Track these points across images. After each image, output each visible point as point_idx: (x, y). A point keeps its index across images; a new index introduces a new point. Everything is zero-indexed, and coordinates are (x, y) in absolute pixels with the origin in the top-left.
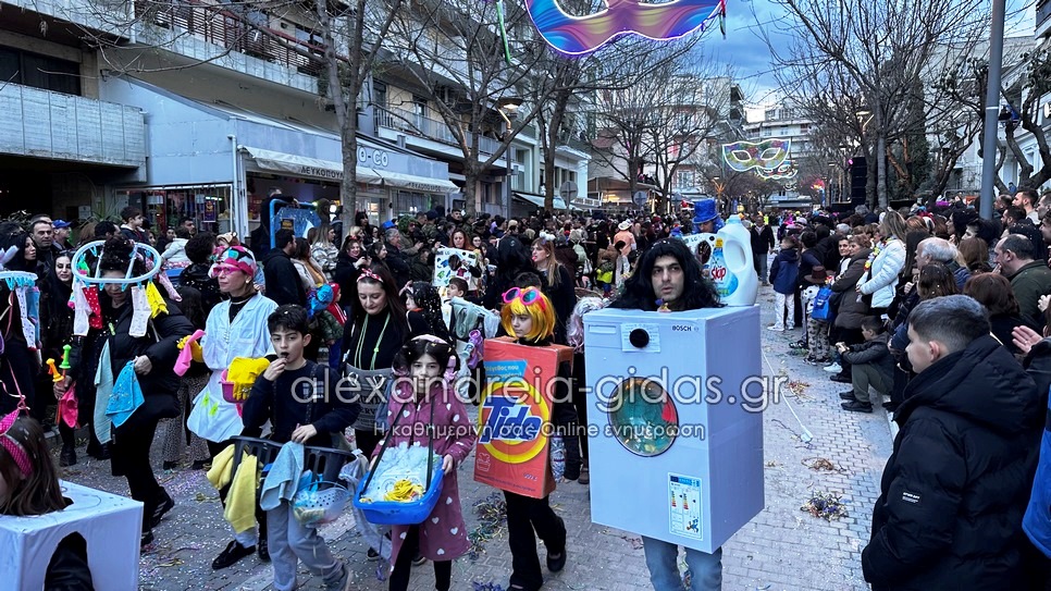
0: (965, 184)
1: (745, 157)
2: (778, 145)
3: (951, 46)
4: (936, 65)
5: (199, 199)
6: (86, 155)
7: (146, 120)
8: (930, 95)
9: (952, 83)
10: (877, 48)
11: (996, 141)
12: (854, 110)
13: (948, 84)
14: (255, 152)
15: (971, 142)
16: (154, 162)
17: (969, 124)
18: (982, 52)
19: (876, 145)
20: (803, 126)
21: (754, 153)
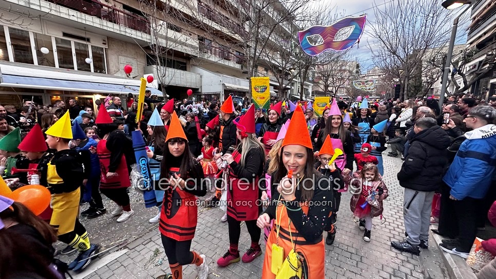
0: (434, 93)
1: (360, 84)
2: (371, 81)
3: (434, 49)
4: (428, 55)
5: (213, 96)
6: (188, 85)
7: (201, 77)
8: (424, 64)
9: (433, 61)
10: (408, 49)
11: (448, 79)
12: (398, 70)
13: (432, 62)
14: (226, 84)
15: (438, 79)
16: (202, 87)
17: (438, 74)
18: (445, 50)
19: (405, 81)
20: (380, 75)
21: (363, 84)
